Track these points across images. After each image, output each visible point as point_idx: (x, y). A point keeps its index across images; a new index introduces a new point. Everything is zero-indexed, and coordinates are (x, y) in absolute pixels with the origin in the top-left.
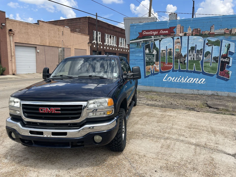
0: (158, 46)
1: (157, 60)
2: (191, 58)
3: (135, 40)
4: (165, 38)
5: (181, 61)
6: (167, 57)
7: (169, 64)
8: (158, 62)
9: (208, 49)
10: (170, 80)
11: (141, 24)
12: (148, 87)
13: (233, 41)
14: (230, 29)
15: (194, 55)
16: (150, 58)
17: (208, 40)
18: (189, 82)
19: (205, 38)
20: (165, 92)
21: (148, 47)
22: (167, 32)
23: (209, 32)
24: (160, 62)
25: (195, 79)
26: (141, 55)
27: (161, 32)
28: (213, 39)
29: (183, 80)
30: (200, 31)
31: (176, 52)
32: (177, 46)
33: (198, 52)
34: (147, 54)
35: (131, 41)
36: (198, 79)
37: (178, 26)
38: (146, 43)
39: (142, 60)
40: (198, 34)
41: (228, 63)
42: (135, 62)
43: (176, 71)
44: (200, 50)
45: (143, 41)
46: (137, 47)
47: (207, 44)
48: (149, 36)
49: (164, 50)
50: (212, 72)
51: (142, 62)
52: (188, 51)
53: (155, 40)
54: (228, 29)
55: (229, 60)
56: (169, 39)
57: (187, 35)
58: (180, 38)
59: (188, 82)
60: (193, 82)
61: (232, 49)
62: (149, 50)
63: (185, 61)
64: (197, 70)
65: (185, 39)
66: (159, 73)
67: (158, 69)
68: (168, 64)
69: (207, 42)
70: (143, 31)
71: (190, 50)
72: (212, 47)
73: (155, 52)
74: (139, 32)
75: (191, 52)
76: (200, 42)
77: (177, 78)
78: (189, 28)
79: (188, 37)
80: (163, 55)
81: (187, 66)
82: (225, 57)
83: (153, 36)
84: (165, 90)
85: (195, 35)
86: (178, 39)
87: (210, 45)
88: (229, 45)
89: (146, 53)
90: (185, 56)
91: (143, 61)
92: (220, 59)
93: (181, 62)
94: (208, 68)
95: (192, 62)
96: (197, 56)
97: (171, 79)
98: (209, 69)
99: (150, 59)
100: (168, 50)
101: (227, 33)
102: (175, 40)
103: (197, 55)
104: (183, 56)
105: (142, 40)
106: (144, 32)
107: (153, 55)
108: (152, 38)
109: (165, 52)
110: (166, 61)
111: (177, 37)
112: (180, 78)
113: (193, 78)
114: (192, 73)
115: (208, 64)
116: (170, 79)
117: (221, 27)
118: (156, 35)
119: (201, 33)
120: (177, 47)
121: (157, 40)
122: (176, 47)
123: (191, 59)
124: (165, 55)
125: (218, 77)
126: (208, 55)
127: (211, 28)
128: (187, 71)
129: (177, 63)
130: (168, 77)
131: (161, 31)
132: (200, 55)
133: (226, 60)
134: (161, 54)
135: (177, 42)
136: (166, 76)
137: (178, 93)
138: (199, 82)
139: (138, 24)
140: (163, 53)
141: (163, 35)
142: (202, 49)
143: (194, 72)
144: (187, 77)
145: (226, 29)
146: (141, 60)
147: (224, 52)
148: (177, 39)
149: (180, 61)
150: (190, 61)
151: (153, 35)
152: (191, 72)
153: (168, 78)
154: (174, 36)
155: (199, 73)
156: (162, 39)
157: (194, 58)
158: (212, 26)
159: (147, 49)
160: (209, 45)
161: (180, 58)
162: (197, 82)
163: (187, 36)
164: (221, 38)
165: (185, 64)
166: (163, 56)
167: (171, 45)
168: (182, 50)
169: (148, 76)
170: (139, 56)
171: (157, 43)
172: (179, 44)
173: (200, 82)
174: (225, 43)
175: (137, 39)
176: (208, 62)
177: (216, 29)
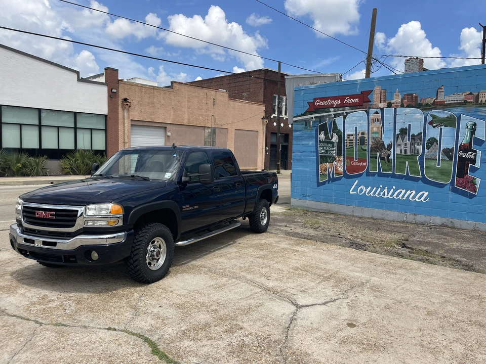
0: (340, 127)
1: (339, 153)
2: (401, 150)
3: (302, 115)
4: (352, 112)
5: (383, 156)
6: (356, 148)
7: (360, 161)
8: (340, 156)
9: (433, 133)
10: (363, 192)
11: (313, 86)
12: (322, 203)
13: (482, 117)
14: (476, 94)
15: (406, 144)
16: (328, 148)
17: (432, 116)
18: (397, 197)
19: (426, 112)
20: (353, 216)
21: (323, 128)
22: (357, 100)
23: (434, 99)
24: (344, 158)
25: (409, 192)
26: (312, 143)
27: (346, 100)
28: (443, 114)
29: (387, 194)
30: (416, 97)
31: (374, 138)
32: (375, 127)
33: (414, 139)
34: (323, 142)
35: (294, 117)
36: (414, 192)
37: (377, 90)
38: (320, 122)
39: (314, 152)
40: (413, 103)
41: (473, 161)
42: (300, 156)
43: (373, 175)
44: (417, 135)
45: (315, 117)
46: (306, 128)
47: (431, 123)
48: (326, 109)
49: (352, 135)
50: (442, 180)
51: (313, 156)
52: (396, 137)
53: (336, 116)
54: (471, 94)
55: (475, 155)
56: (360, 113)
57: (393, 105)
58: (379, 111)
59: (395, 198)
60: (404, 198)
61: (480, 134)
62: (326, 134)
63: (389, 155)
64: (412, 174)
65: (389, 113)
66: (343, 178)
67: (341, 169)
68: (358, 162)
69: (430, 119)
70: (315, 99)
71: (399, 134)
72: (441, 129)
73: (335, 139)
74: (309, 101)
75: (400, 140)
76: (416, 119)
77: (375, 188)
78: (395, 92)
79: (395, 109)
80: (350, 143)
81: (394, 164)
82: (466, 148)
83: (333, 108)
84: (353, 211)
85: (408, 106)
86: (377, 113)
87: (436, 126)
88: (475, 124)
89: (320, 140)
90: (390, 146)
91: (315, 154)
92: (456, 153)
93: (382, 159)
94: (433, 171)
95: (403, 157)
96: (412, 146)
97: (364, 190)
98: (436, 172)
99: (327, 151)
100: (358, 135)
101: (469, 102)
102: (371, 116)
103: (412, 144)
104: (386, 146)
105: (314, 116)
106: (318, 102)
107: (333, 143)
108: (330, 112)
109: (354, 138)
110: (356, 155)
111: (375, 110)
112: (380, 189)
113: (405, 190)
114: (402, 179)
115: (432, 163)
116: (362, 190)
117: (457, 90)
118: (338, 107)
119: (419, 102)
120: (375, 129)
121: (339, 115)
122: (372, 128)
123: (401, 152)
124: (353, 143)
125: (454, 190)
126: (432, 144)
127: (437, 92)
128: (393, 176)
129: (374, 159)
130: (358, 186)
131: (347, 100)
132: (418, 145)
133: (469, 155)
134: (346, 143)
135: (375, 119)
136: (355, 184)
137: (376, 217)
138: (416, 199)
139: (307, 87)
140: (350, 140)
141: (350, 107)
142: (421, 133)
143: (407, 178)
144: (394, 187)
145: (468, 93)
146: (312, 152)
147: (464, 139)
148: (374, 114)
149: (380, 155)
150: (399, 157)
151: (332, 106)
152: (401, 177)
153: (359, 188)
154: (370, 108)
155: (416, 180)
156: (348, 113)
157: (405, 151)
158: (440, 88)
159: (322, 132)
160: (435, 125)
161: (380, 151)
162: (412, 198)
163: (393, 107)
164: (457, 111)
165: (389, 160)
166: (350, 145)
167: (363, 125)
168: (383, 135)
169: (324, 183)
170: (307, 145)
171: (339, 120)
172: (377, 124)
173: (419, 199)
174: (466, 121)
175: (305, 114)
176: (433, 159)
177: (447, 94)
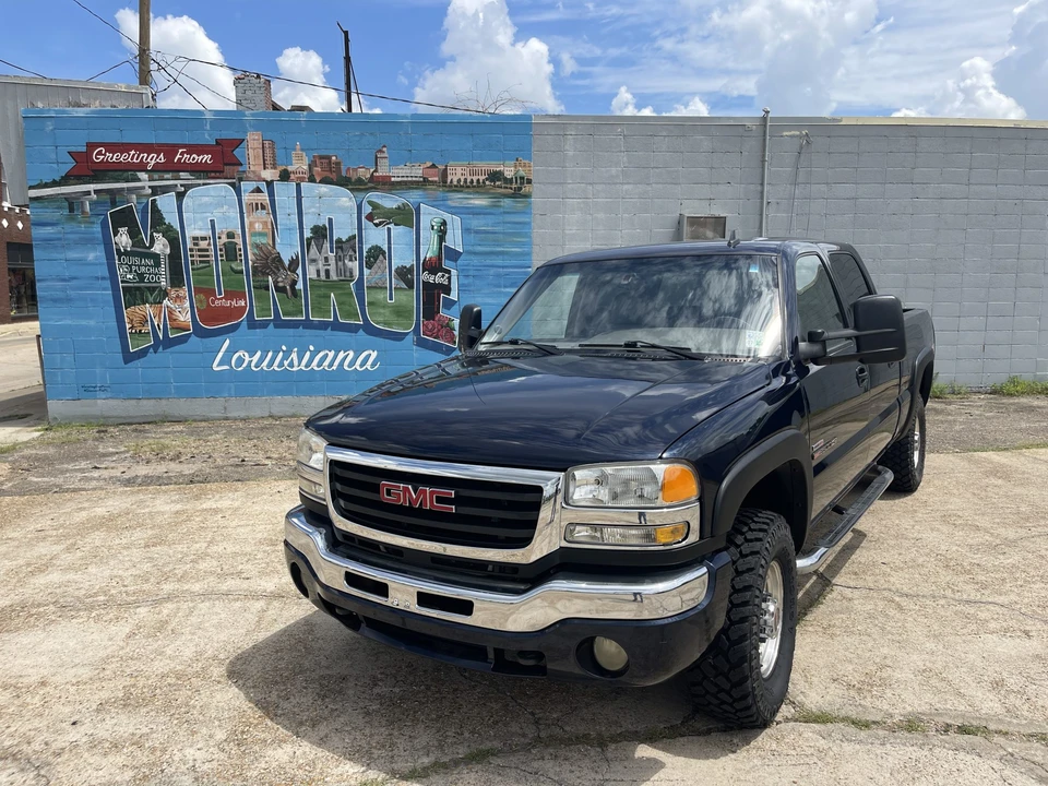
0: (171, 218)
1: (177, 279)
2: (318, 271)
3: (55, 184)
4: (199, 185)
5: (281, 284)
6: (218, 266)
7: (230, 295)
8: (180, 287)
9: (375, 236)
10: (244, 365)
11: (80, 112)
12: (145, 402)
13: (453, 210)
14: (441, 167)
15: (326, 259)
16: (143, 269)
17: (370, 203)
18: (319, 366)
19: (361, 195)
20: (227, 419)
21: (124, 219)
22: (207, 158)
23: (372, 170)
24: (190, 290)
25: (341, 355)
26: (96, 255)
27: (178, 156)
28: (390, 202)
29: (298, 363)
30: (338, 164)
31: (257, 246)
32: (258, 221)
33: (341, 248)
34: (126, 253)
35: (31, 188)
36: (351, 354)
37: (253, 140)
38: (114, 204)
39: (103, 278)
40: (334, 176)
41: (447, 289)
42: (64, 290)
43: (264, 325)
44: (347, 241)
45: (96, 192)
46: (71, 218)
47: (370, 217)
48: (127, 171)
49: (204, 239)
50: (399, 325)
51: (104, 289)
52: (306, 245)
53: (155, 191)
54: (433, 166)
55: (449, 278)
56: (219, 189)
57: (292, 176)
58: (263, 186)
59: (316, 368)
60: (334, 368)
61: (455, 240)
62: (133, 234)
63: (294, 282)
64: (345, 318)
65: (285, 193)
66: (194, 339)
67: (185, 317)
68: (226, 298)
69: (367, 209)
70: (91, 146)
71: (312, 238)
72: (389, 229)
73: (161, 246)
74: (73, 149)
75: (314, 249)
76: (343, 209)
77: (270, 354)
78: (295, 150)
79: (298, 185)
80: (200, 256)
81: (307, 300)
82: (433, 267)
83: (146, 171)
84: (225, 408)
85: (325, 181)
86: (258, 190)
87: (380, 223)
88: (444, 223)
89: (118, 250)
90: (294, 263)
91: (107, 283)
92: (418, 275)
93: (278, 289)
94: (382, 311)
95: (323, 286)
96: (340, 263)
97: (247, 359)
98: (387, 312)
99: (141, 277)
100: (220, 238)
101: (432, 182)
102: (246, 198)
103: (339, 258)
104: (287, 263)
105: (91, 187)
106: (100, 153)
107: (156, 257)
108: (139, 180)
109: (209, 244)
110: (219, 283)
111: (253, 185)
112: (281, 354)
113: (333, 352)
114: (326, 329)
115: (380, 296)
116: (240, 361)
117: (410, 158)
118: (157, 169)
119: (344, 174)
120: (258, 227)
121: (165, 190)
122: (251, 224)
123: (318, 275)
124: (208, 256)
125: (421, 343)
126: (376, 258)
127: (376, 158)
128: (308, 324)
129: (263, 291)
130: (231, 351)
131: (182, 154)
132: (351, 260)
133: (438, 279)
134: (192, 256)
135: (257, 204)
136: (223, 349)
137: (280, 414)
138: (357, 366)
139: (64, 112)
140: (199, 250)
141: (192, 172)
142: (354, 237)
143: (336, 326)
144: (312, 348)
145: (429, 164)
146: (97, 278)
147: (429, 250)
148: (253, 192)
149: (276, 283)
150: (315, 284)
151: (142, 167)
152: (323, 326)
153: (231, 356)
154: (240, 180)
155: (353, 329)
156: (187, 187)
157: (327, 272)
158: (381, 151)
159: (124, 230)
160: (376, 221)
161: (274, 272)
162: (350, 366)
163: (292, 181)
164: (413, 197)
165: (295, 293)
166: (201, 262)
167: (229, 217)
168: (278, 240)
169: (143, 353)
170: (81, 262)
171: (166, 203)
172: (262, 214)
173: (361, 366)
174: (429, 216)
175: (64, 181)
176: (381, 288)
177: (394, 164)
